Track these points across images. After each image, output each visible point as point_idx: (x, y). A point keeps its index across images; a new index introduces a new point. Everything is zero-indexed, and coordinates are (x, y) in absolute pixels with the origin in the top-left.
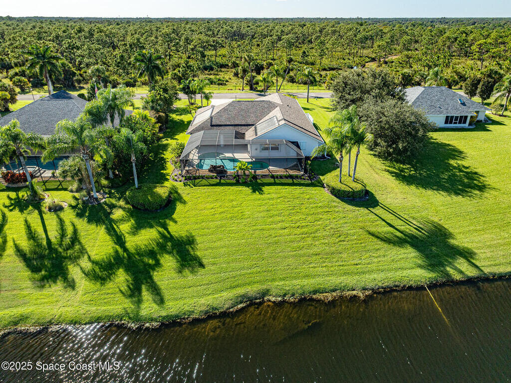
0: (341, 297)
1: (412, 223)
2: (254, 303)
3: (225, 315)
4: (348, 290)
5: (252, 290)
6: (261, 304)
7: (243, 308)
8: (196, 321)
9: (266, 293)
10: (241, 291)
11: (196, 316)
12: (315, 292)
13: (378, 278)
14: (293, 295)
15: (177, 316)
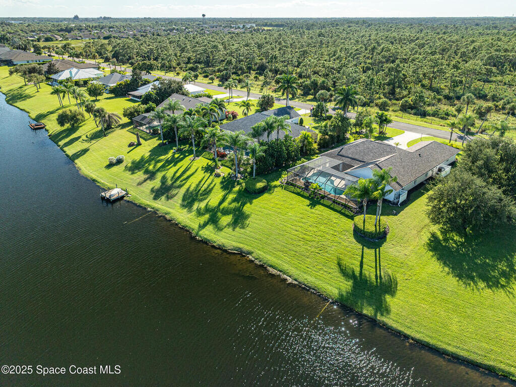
0: (279, 276)
1: (380, 271)
2: (241, 254)
3: (226, 251)
4: (287, 275)
5: (246, 248)
6: (244, 256)
7: (234, 253)
8: (213, 247)
9: (250, 253)
10: (241, 246)
11: (215, 244)
12: (271, 266)
13: (310, 279)
14: (260, 261)
15: (209, 240)
